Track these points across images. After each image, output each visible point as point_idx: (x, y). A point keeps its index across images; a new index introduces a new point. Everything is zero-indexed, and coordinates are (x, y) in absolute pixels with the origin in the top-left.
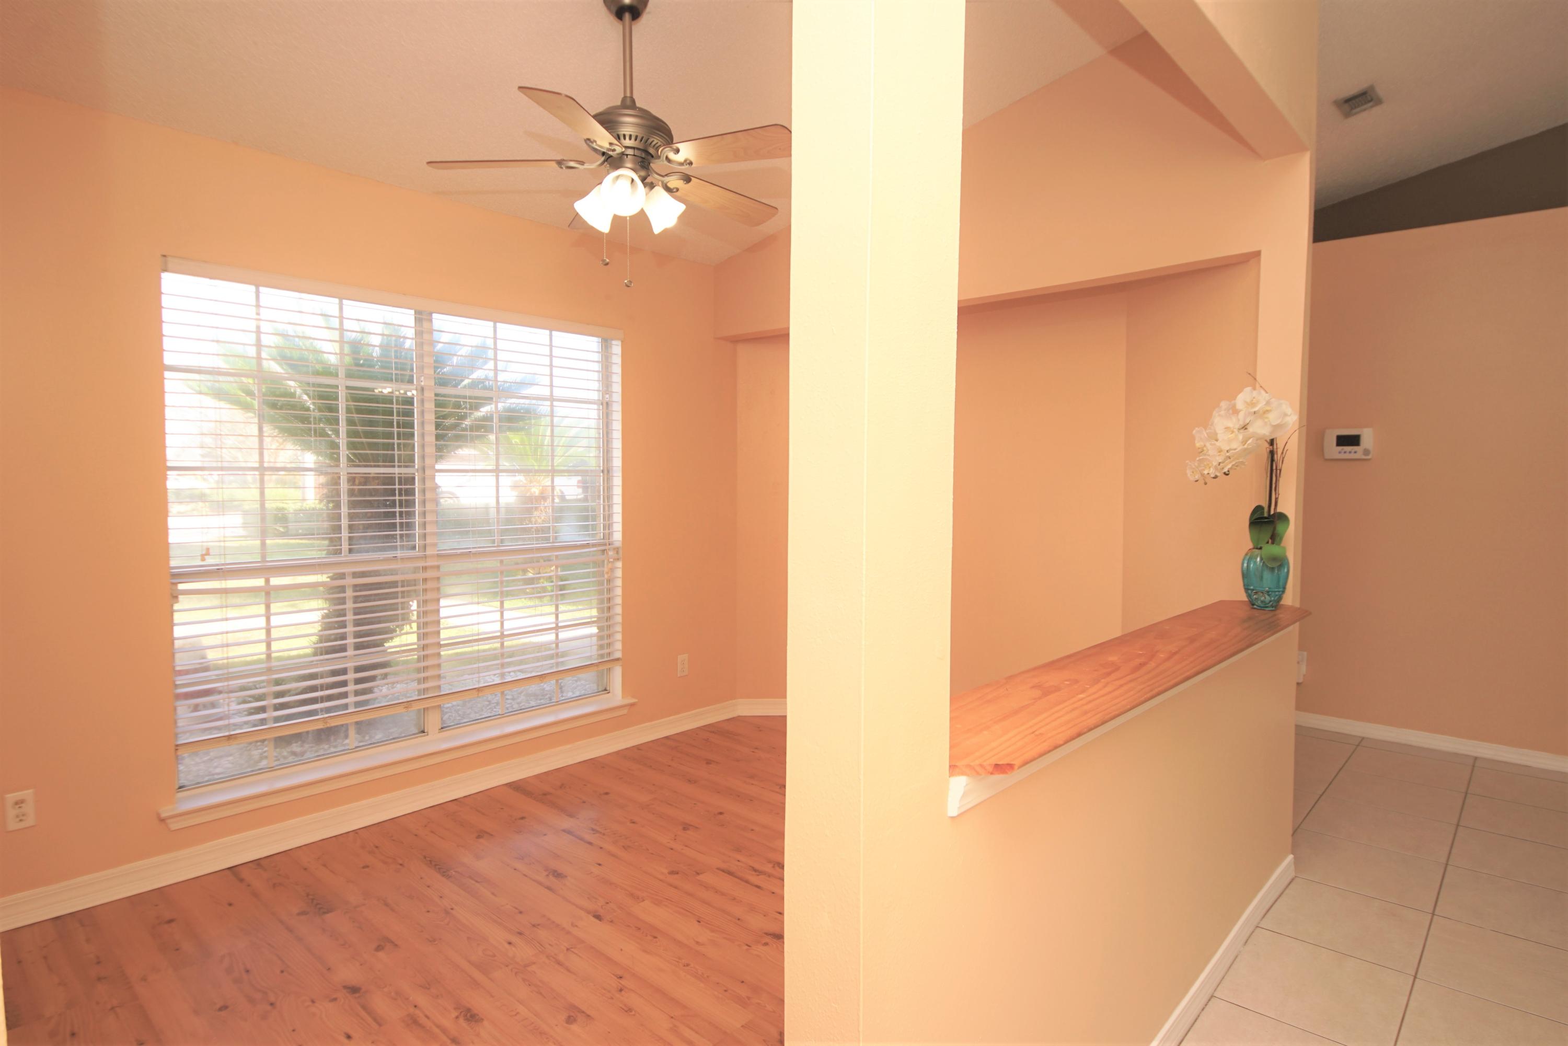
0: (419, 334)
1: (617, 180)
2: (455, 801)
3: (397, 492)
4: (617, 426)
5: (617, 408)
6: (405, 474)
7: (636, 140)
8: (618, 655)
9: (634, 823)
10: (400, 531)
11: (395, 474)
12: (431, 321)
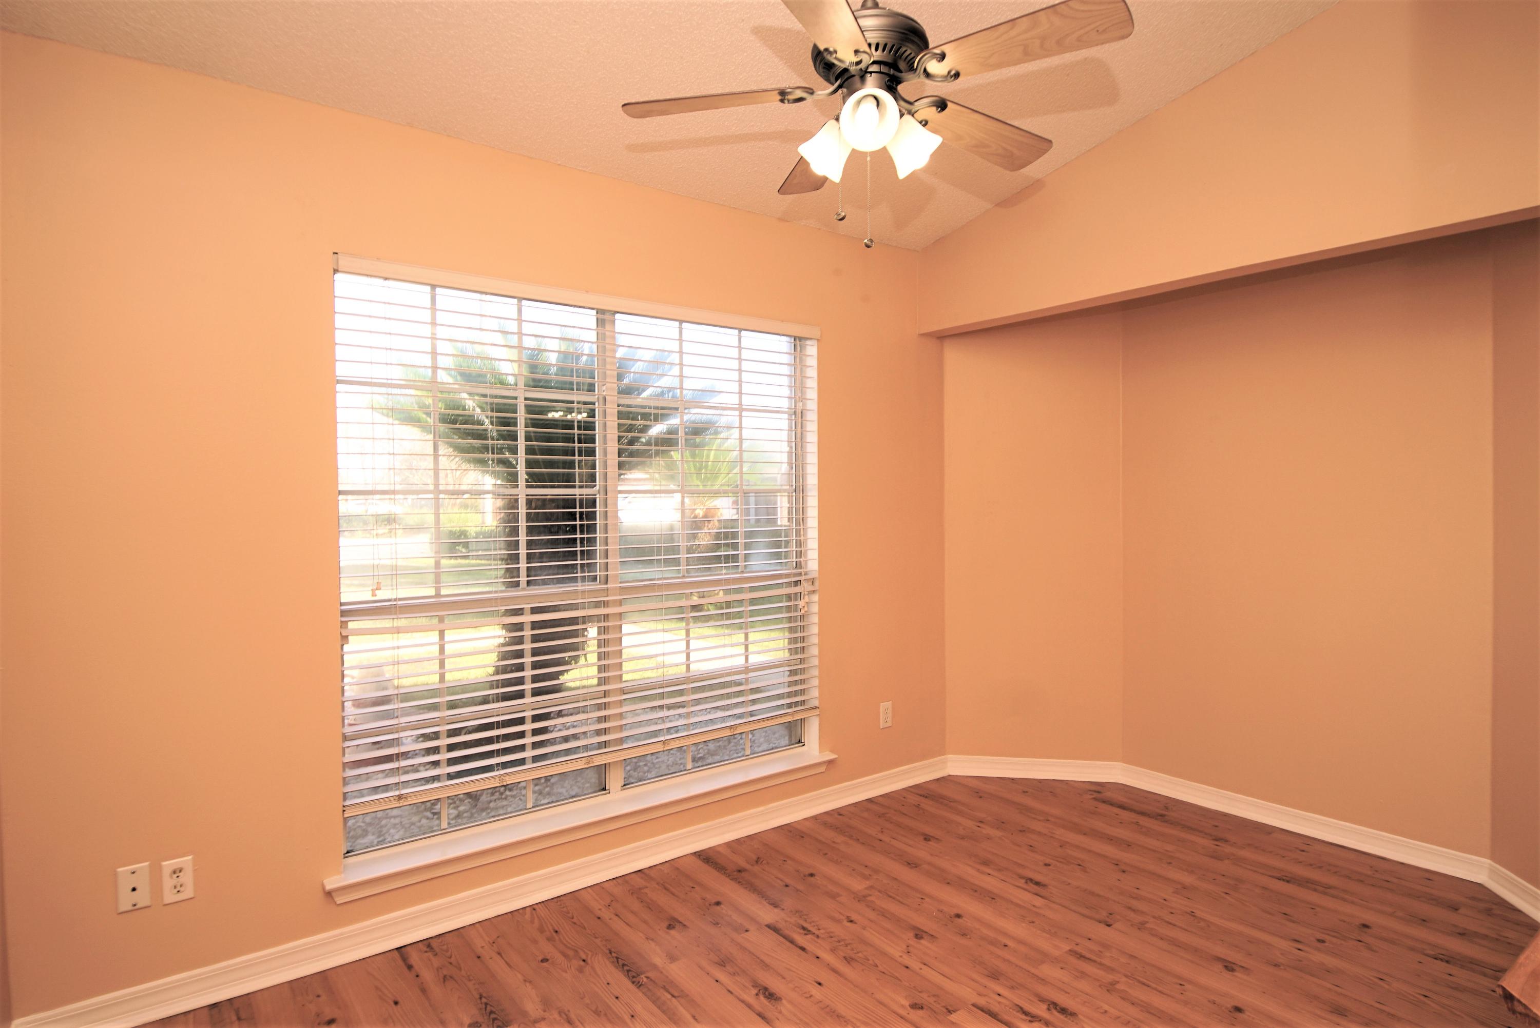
0: (601, 337)
1: (858, 107)
2: (639, 873)
3: (578, 516)
4: (812, 438)
5: (812, 417)
6: (586, 495)
7: (884, 50)
8: (816, 703)
9: (851, 921)
10: (581, 560)
11: (575, 495)
12: (613, 322)
